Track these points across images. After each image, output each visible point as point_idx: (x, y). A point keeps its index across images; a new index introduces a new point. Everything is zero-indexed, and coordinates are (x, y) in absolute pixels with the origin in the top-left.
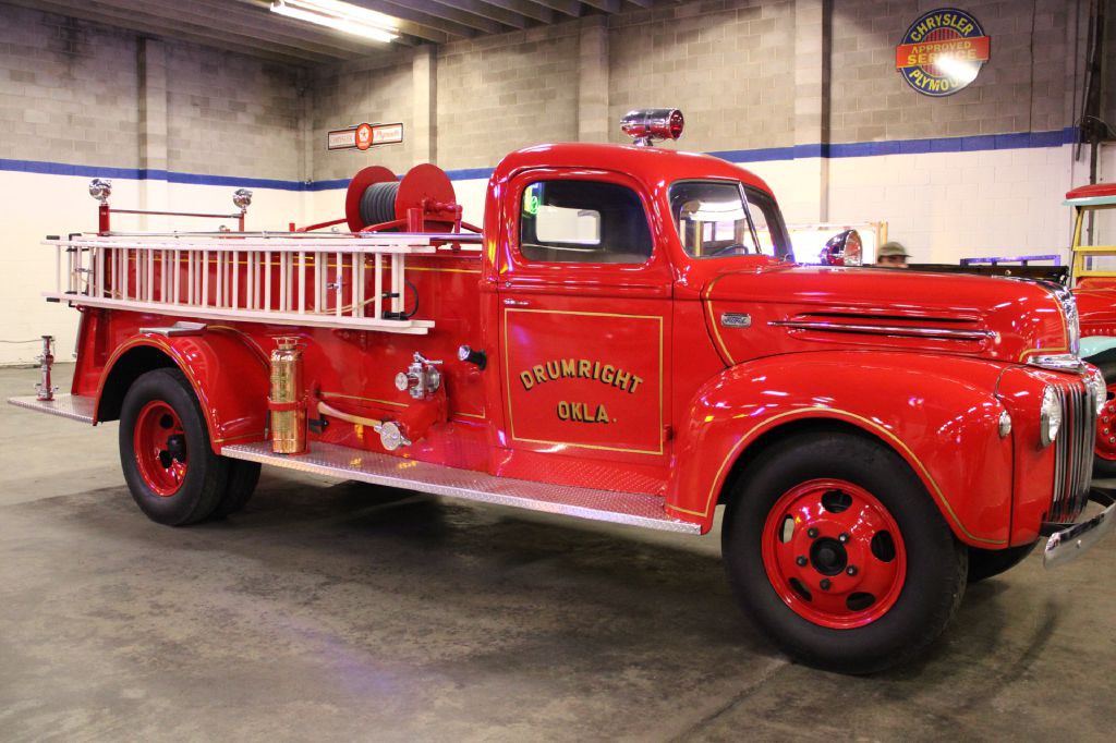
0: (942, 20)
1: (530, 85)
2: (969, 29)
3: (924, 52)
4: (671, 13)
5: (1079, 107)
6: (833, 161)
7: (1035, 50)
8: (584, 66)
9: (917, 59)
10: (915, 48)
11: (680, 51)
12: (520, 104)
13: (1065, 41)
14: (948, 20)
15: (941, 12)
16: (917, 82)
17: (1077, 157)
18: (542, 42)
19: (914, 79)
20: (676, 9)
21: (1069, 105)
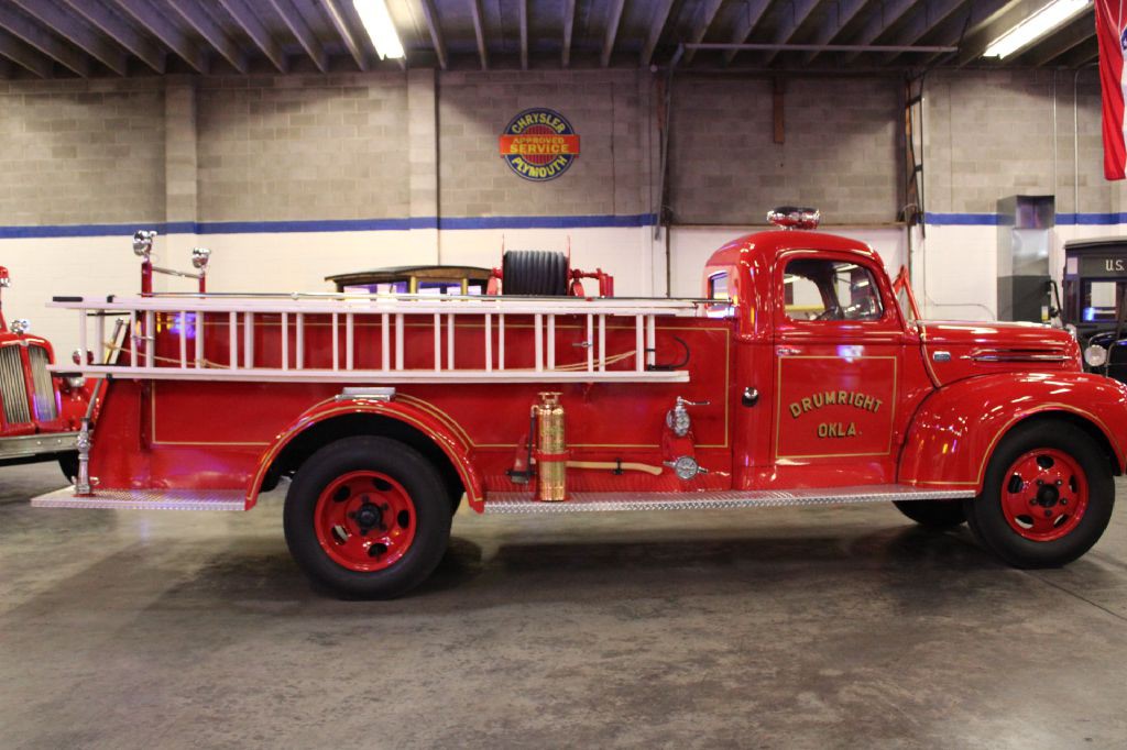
0: (539, 118)
1: (94, 139)
2: (561, 128)
3: (524, 143)
4: (270, 83)
5: (654, 197)
6: (445, 233)
7: (615, 150)
8: (170, 125)
9: (518, 148)
10: (516, 140)
11: (283, 120)
12: (79, 158)
13: (639, 146)
14: (544, 119)
15: (539, 111)
16: (519, 168)
17: (657, 236)
18: (109, 95)
19: (516, 165)
20: (276, 78)
21: (646, 196)
